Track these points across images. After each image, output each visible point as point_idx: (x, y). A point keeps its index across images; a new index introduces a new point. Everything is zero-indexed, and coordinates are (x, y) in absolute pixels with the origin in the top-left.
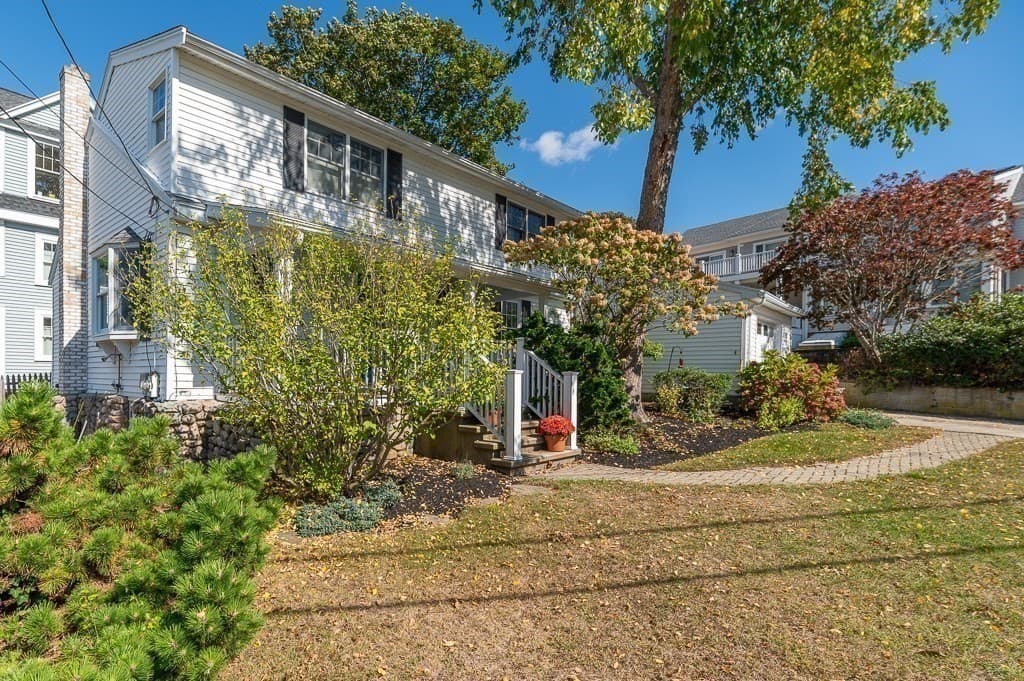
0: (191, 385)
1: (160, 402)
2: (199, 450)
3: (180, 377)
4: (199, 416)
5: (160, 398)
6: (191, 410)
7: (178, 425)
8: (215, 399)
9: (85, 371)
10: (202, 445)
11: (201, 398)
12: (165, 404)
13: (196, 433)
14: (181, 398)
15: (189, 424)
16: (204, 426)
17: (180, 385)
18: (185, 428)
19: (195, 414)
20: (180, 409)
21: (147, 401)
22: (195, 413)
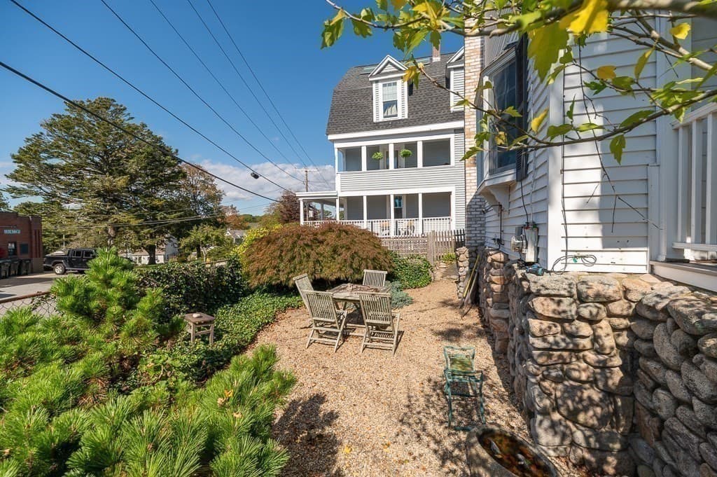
0: (597, 244)
1: (536, 273)
2: (617, 375)
3: (572, 231)
4: (616, 308)
5: (538, 267)
6: (598, 295)
7: (570, 321)
8: (652, 272)
9: (483, 225)
10: (621, 367)
11: (620, 269)
12: (545, 279)
13: (609, 342)
14: (575, 268)
15: (592, 321)
16: (628, 329)
17: (574, 245)
18: (585, 329)
19: (604, 303)
20: (574, 291)
21: (521, 268)
22: (607, 301)
